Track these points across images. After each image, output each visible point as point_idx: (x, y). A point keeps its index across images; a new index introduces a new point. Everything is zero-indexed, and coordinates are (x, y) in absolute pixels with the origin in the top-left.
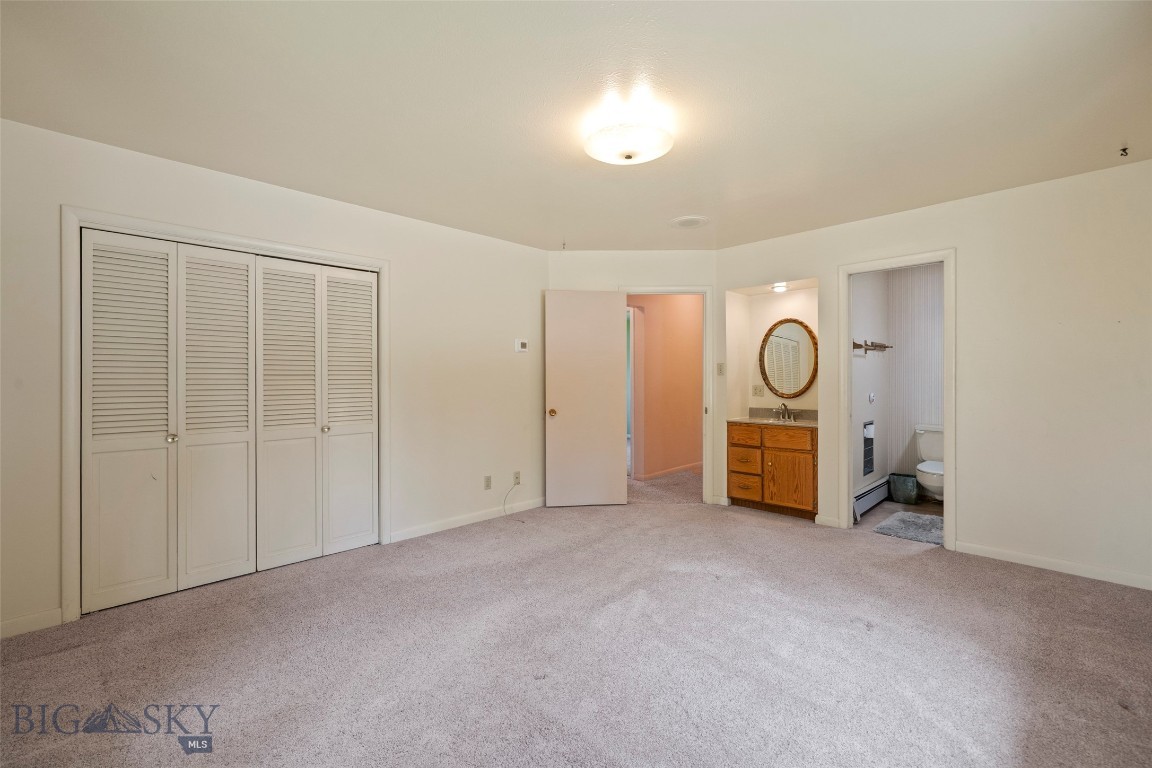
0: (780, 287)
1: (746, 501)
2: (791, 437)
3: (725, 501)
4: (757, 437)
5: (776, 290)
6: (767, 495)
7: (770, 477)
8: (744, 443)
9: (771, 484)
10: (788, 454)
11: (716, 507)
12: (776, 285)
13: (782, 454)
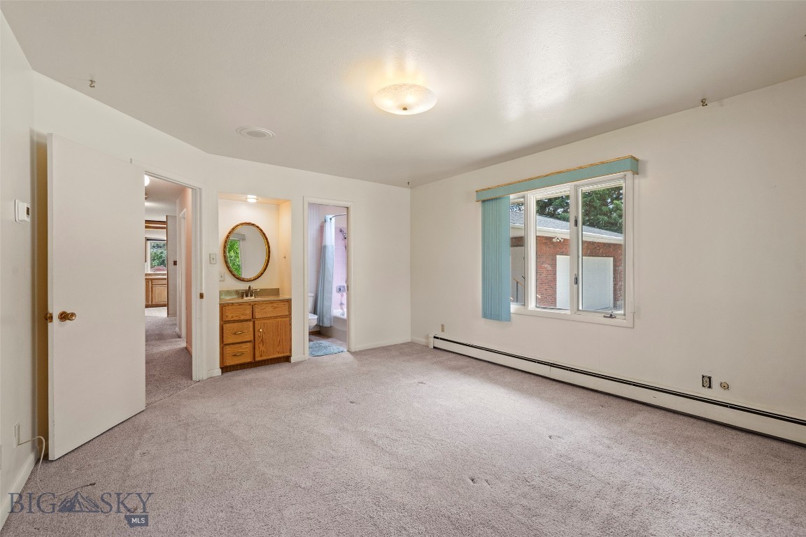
0: (252, 199)
1: (237, 365)
2: (275, 308)
3: (218, 372)
4: (249, 312)
5: (248, 200)
6: (257, 354)
7: (260, 340)
8: (237, 318)
9: (261, 346)
10: (271, 321)
11: (212, 379)
12: (249, 196)
13: (268, 321)
